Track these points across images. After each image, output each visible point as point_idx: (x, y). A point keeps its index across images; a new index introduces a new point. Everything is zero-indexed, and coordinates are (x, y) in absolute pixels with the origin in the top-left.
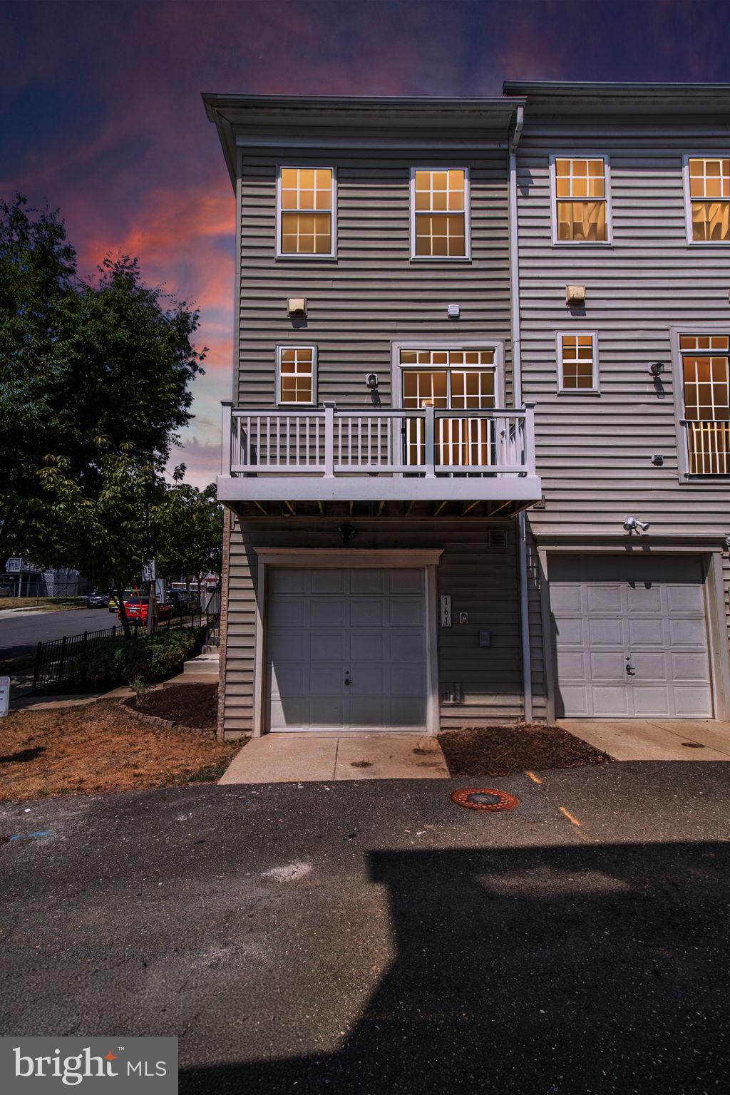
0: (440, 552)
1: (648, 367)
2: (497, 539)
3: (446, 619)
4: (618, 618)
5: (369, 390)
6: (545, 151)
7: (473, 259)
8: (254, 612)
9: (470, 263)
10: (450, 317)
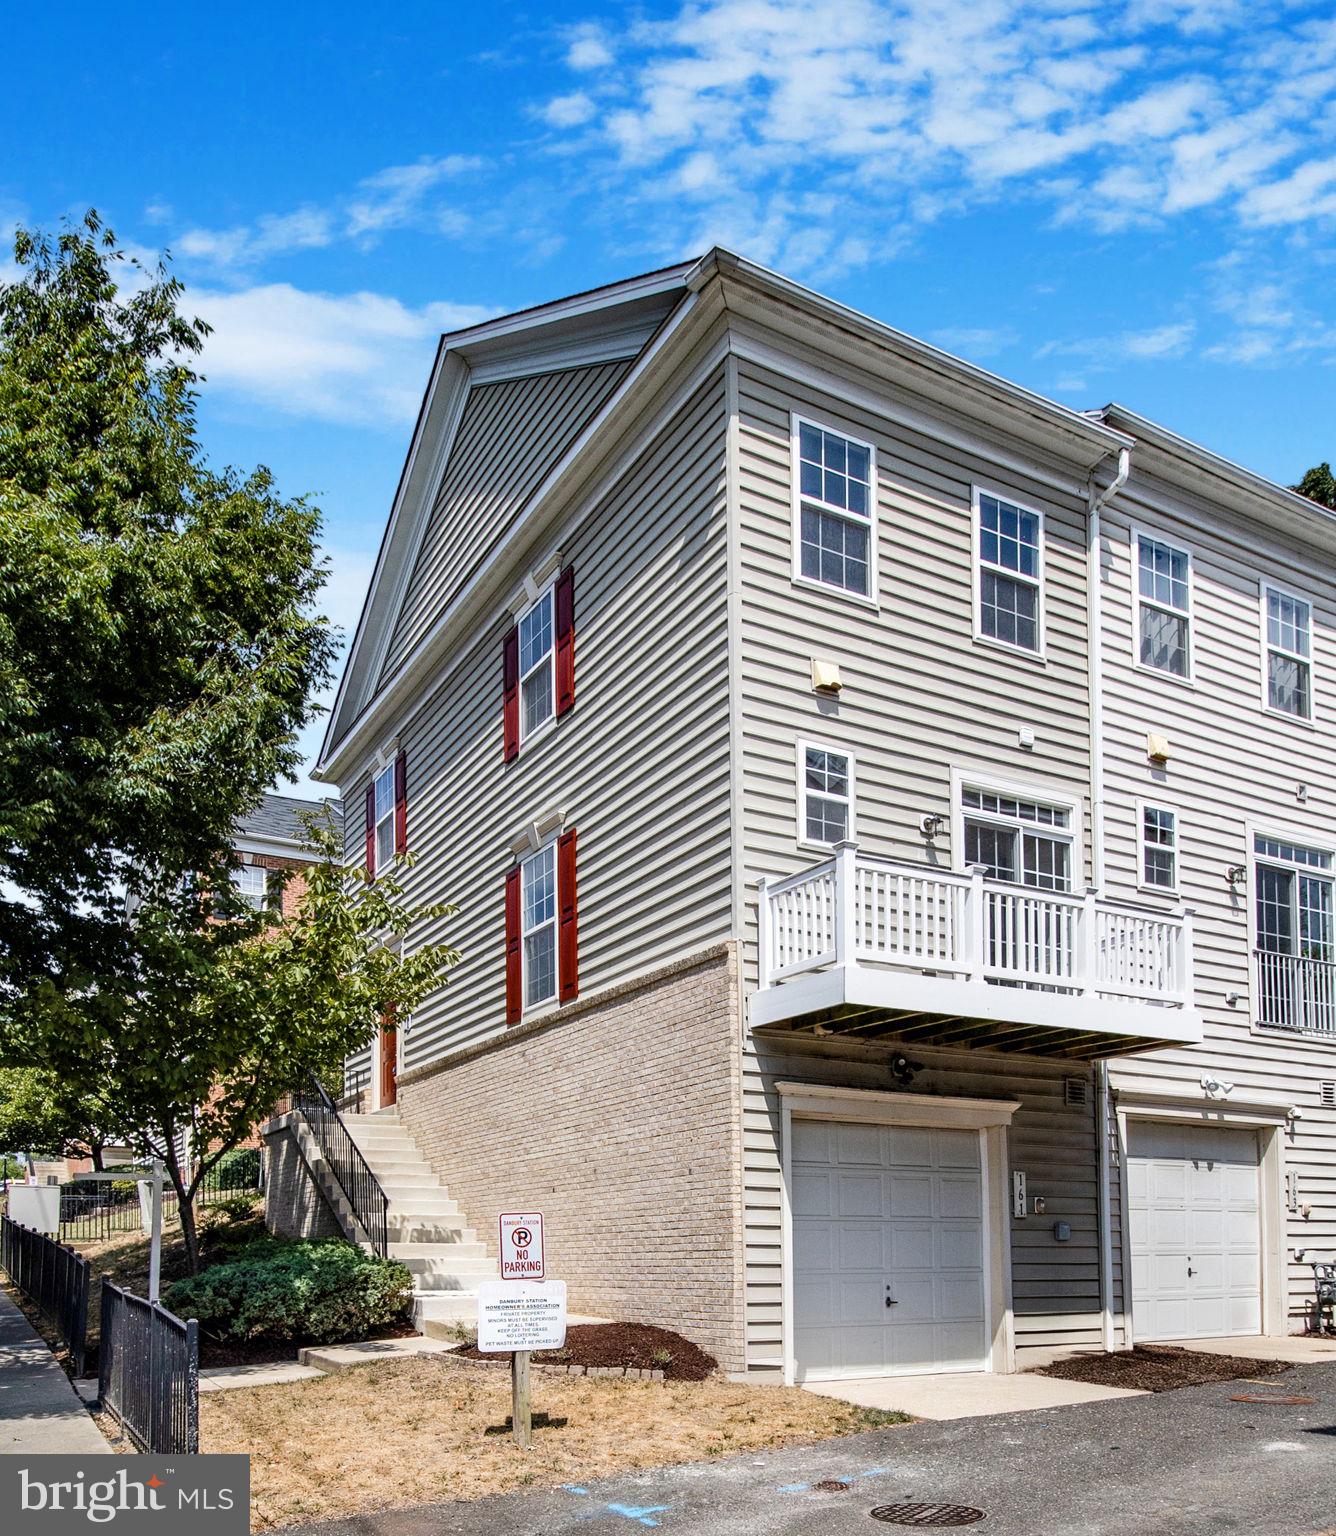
0: (1015, 1106)
1: (1224, 870)
2: (1076, 1094)
3: (1021, 1205)
4: (1182, 1209)
5: (923, 841)
6: (1126, 520)
7: (1049, 661)
8: (779, 1190)
9: (1043, 665)
10: (1021, 745)
